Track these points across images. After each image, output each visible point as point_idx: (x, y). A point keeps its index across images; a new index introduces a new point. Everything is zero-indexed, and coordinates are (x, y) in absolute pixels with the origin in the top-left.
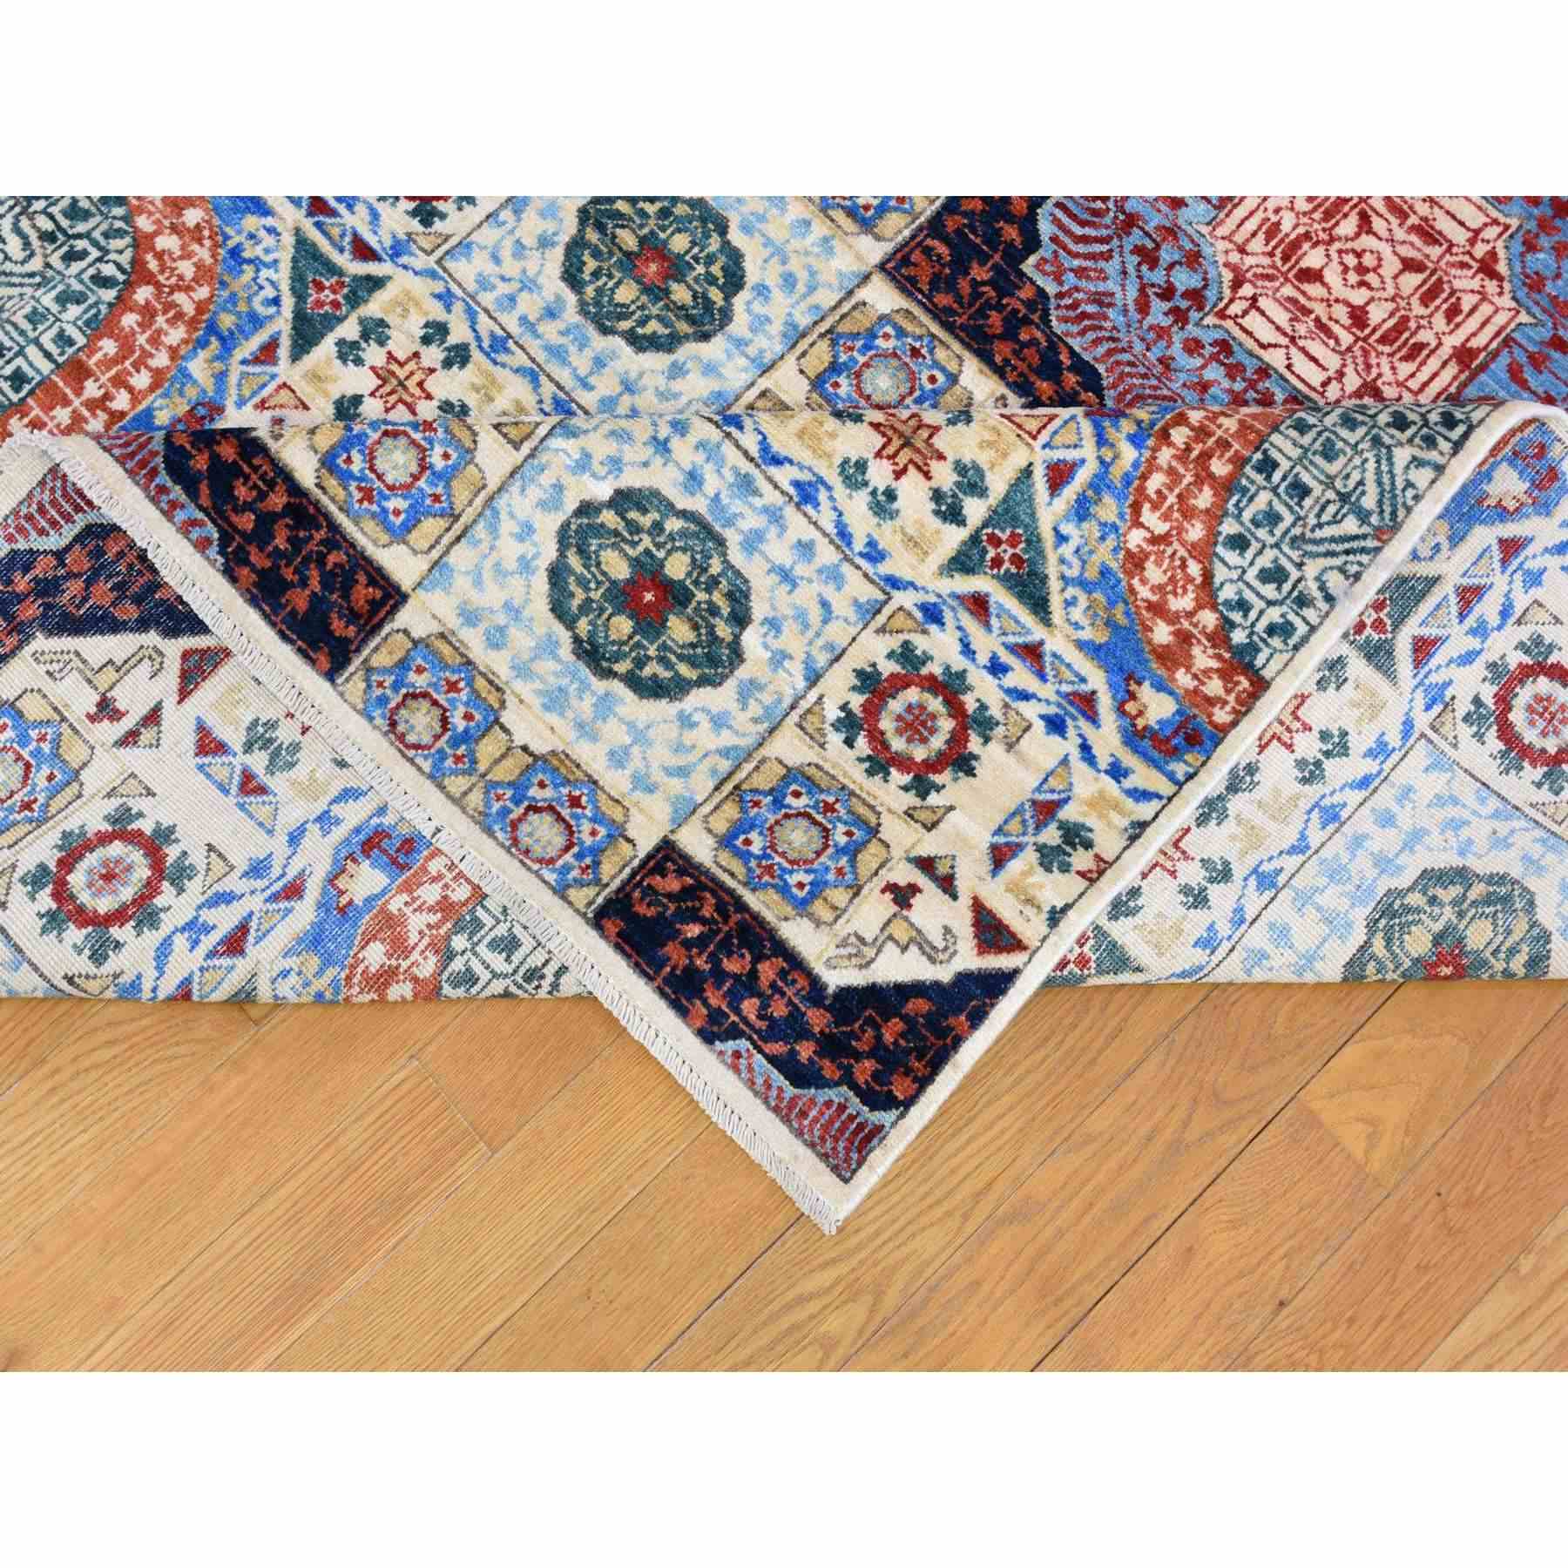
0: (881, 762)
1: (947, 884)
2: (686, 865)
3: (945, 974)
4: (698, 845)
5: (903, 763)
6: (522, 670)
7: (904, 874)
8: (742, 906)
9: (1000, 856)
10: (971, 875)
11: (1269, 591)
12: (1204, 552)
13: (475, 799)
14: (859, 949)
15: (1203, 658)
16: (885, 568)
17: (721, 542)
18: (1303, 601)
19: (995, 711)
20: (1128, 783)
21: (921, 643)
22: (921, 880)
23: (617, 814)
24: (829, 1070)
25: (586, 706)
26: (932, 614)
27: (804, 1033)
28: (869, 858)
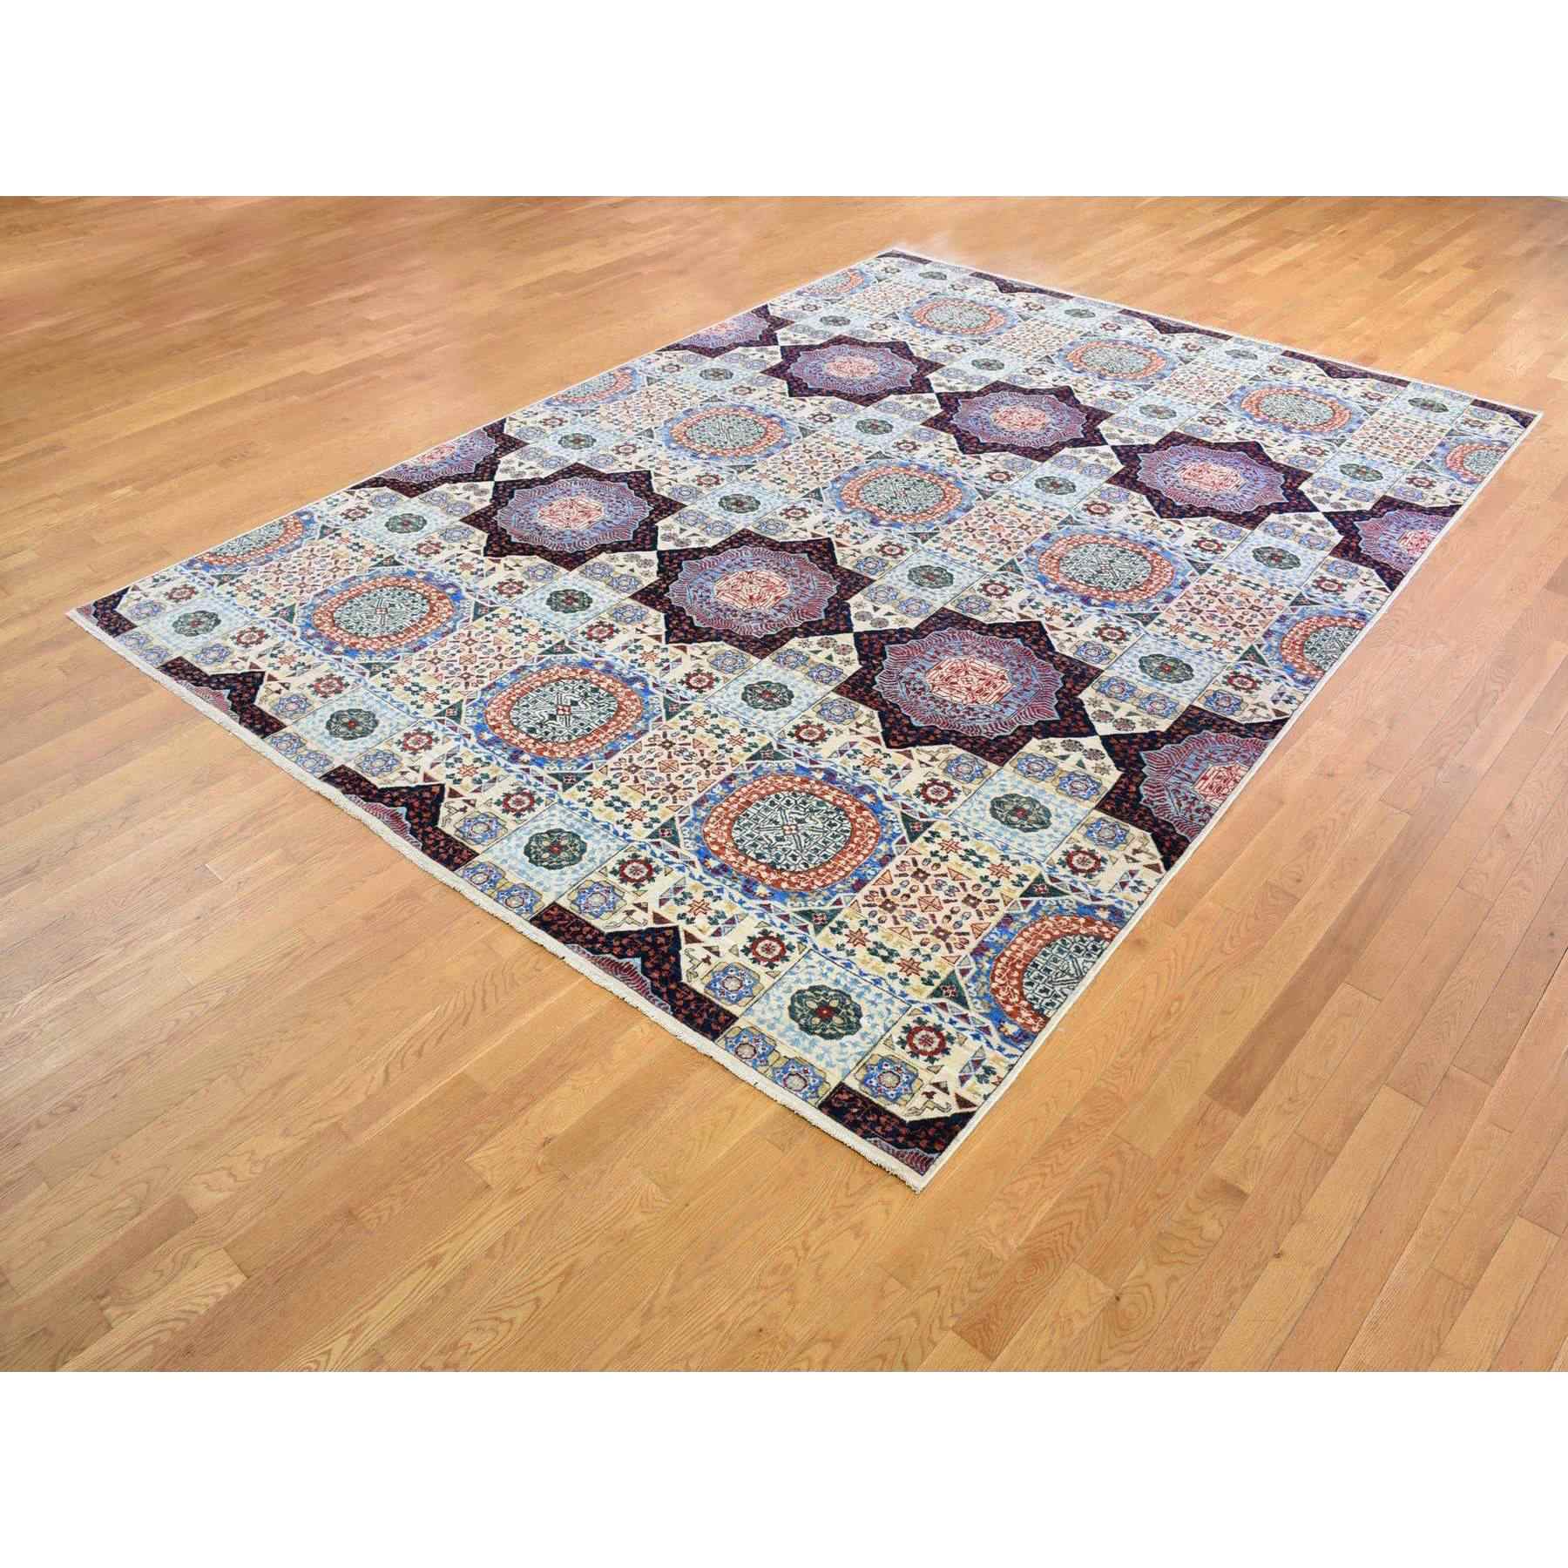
0: (915, 1053)
1: (945, 1090)
2: (850, 1091)
3: (948, 1115)
4: (853, 1084)
5: (924, 1053)
6: (782, 1035)
7: (929, 1089)
8: (872, 1102)
9: (963, 1080)
10: (954, 1086)
11: (1044, 995)
12: (1019, 986)
13: (770, 1073)
14: (916, 1111)
15: (1025, 1014)
16: (908, 998)
17: (849, 996)
18: (1056, 996)
19: (954, 1035)
20: (1006, 1052)
21: (924, 1018)
22: (936, 1090)
23: (822, 1075)
24: (910, 1143)
25: (806, 1044)
26: (927, 1009)
27: (900, 1135)
28: (915, 1085)
